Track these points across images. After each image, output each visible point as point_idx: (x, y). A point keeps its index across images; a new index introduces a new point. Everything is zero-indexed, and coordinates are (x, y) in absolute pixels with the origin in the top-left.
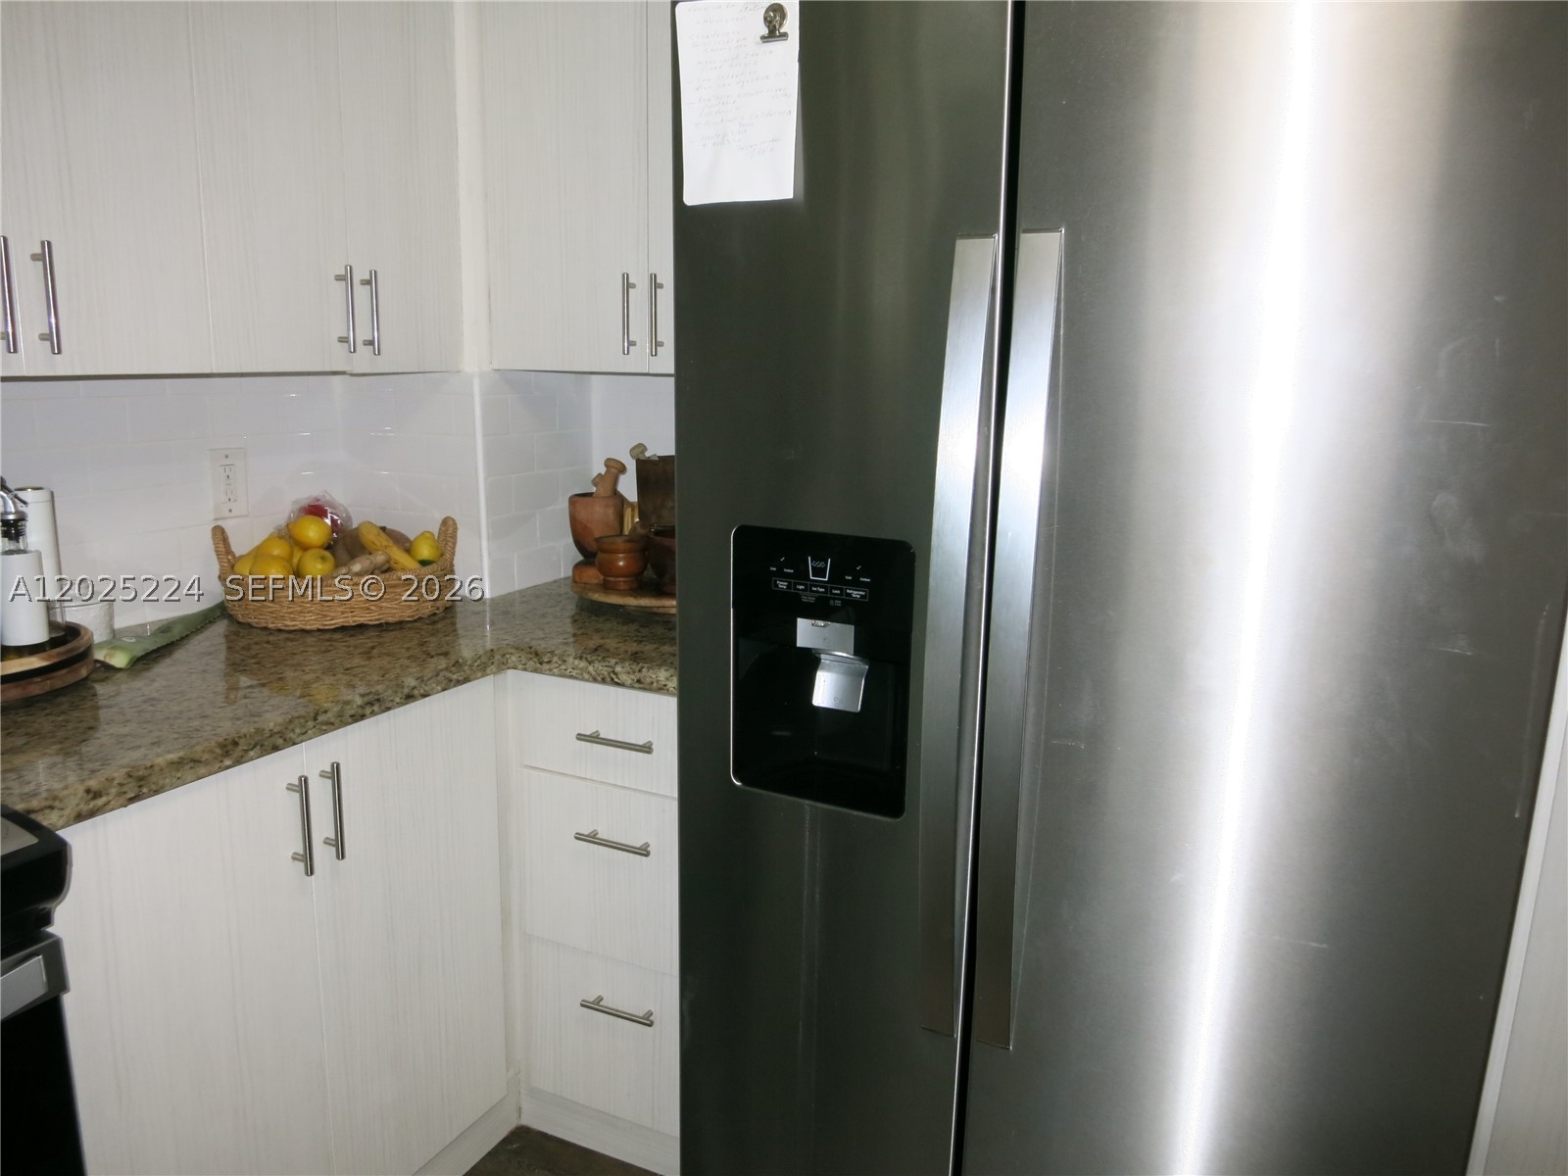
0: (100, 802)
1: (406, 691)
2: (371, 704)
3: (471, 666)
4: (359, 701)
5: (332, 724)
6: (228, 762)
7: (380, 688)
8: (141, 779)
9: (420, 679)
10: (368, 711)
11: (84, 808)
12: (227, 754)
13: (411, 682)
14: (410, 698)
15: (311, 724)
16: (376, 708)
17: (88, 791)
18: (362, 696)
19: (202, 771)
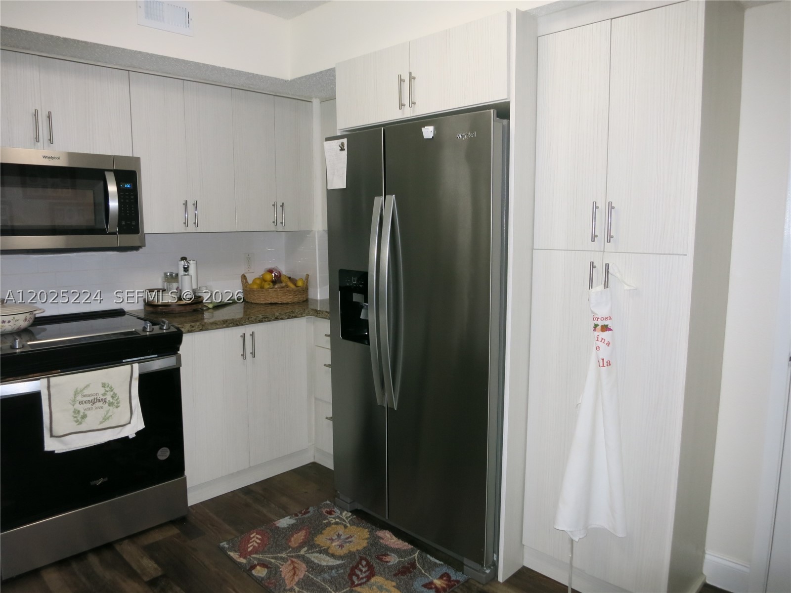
0: (194, 329)
1: (276, 316)
2: (265, 318)
3: (297, 313)
4: (261, 317)
5: (253, 321)
6: (224, 326)
7: (268, 314)
8: (203, 325)
9: (280, 314)
10: (264, 320)
11: (190, 329)
12: (224, 324)
13: (277, 314)
14: (277, 319)
15: (247, 320)
16: (266, 319)
17: (191, 325)
18: (262, 315)
19: (218, 327)
